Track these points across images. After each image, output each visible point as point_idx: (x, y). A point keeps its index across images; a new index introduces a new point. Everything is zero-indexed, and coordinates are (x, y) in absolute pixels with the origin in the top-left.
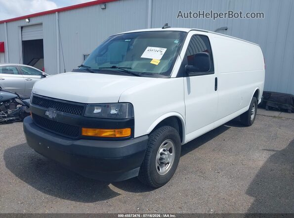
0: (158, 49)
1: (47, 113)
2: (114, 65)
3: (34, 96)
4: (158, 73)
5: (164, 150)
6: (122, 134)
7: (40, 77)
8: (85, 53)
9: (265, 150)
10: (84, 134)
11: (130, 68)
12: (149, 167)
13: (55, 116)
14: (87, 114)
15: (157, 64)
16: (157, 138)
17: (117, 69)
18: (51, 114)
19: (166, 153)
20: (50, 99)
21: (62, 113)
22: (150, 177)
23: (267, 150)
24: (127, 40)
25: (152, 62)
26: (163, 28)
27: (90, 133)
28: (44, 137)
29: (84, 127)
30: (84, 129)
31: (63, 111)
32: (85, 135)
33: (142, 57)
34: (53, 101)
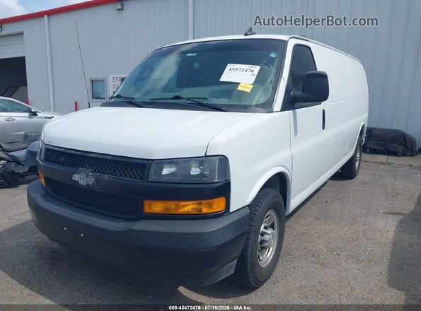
0: (246, 67)
1: (76, 177)
2: (178, 94)
3: (46, 149)
4: (250, 106)
5: (265, 228)
6: (212, 208)
7: (27, 114)
8: (94, 77)
9: (388, 213)
10: (147, 209)
11: (206, 98)
12: (249, 257)
13: (91, 181)
14: (152, 177)
15: (249, 91)
16: (260, 210)
17: (184, 101)
18: (82, 178)
19: (269, 232)
20: (80, 153)
21: (106, 177)
22: (250, 274)
23: (392, 213)
24: (190, 55)
25: (239, 88)
26: (246, 35)
27: (157, 207)
28: (72, 217)
29: (148, 199)
30: (147, 203)
31: (107, 173)
32: (149, 211)
33: (221, 80)
34: (86, 157)
